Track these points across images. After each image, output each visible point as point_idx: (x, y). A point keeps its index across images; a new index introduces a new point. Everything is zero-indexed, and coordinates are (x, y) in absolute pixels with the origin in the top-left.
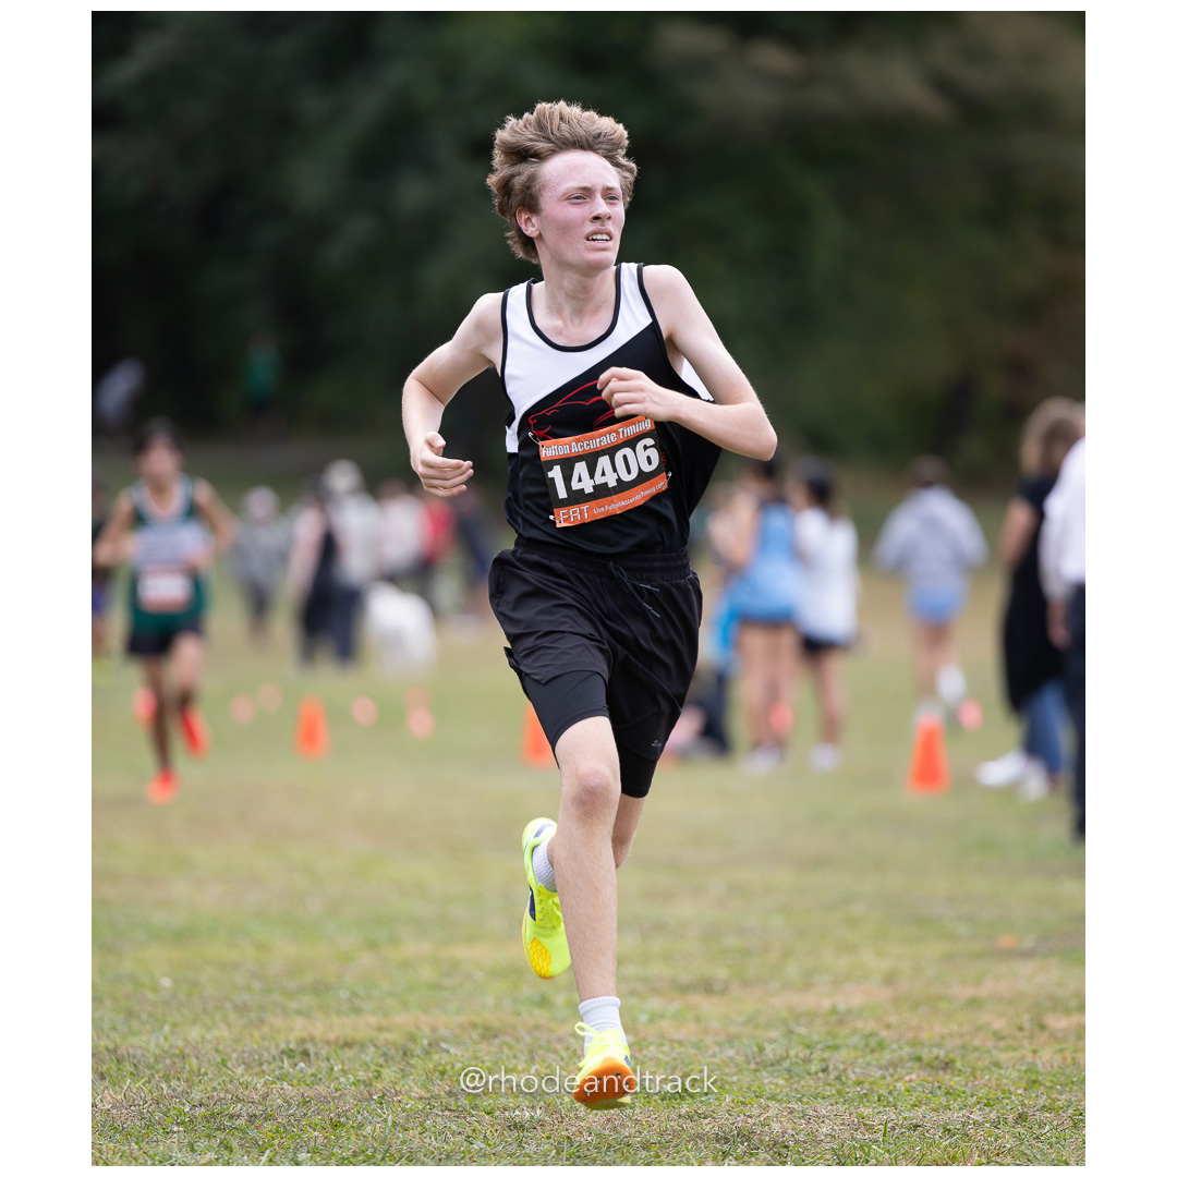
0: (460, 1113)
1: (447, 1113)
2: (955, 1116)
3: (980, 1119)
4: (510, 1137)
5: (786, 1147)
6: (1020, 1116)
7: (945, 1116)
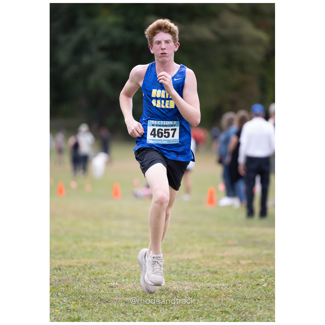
0: (98, 284)
1: (94, 283)
2: (218, 285)
3: (224, 286)
4: (110, 289)
5: (177, 292)
6: (234, 285)
7: (215, 285)
